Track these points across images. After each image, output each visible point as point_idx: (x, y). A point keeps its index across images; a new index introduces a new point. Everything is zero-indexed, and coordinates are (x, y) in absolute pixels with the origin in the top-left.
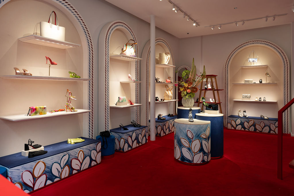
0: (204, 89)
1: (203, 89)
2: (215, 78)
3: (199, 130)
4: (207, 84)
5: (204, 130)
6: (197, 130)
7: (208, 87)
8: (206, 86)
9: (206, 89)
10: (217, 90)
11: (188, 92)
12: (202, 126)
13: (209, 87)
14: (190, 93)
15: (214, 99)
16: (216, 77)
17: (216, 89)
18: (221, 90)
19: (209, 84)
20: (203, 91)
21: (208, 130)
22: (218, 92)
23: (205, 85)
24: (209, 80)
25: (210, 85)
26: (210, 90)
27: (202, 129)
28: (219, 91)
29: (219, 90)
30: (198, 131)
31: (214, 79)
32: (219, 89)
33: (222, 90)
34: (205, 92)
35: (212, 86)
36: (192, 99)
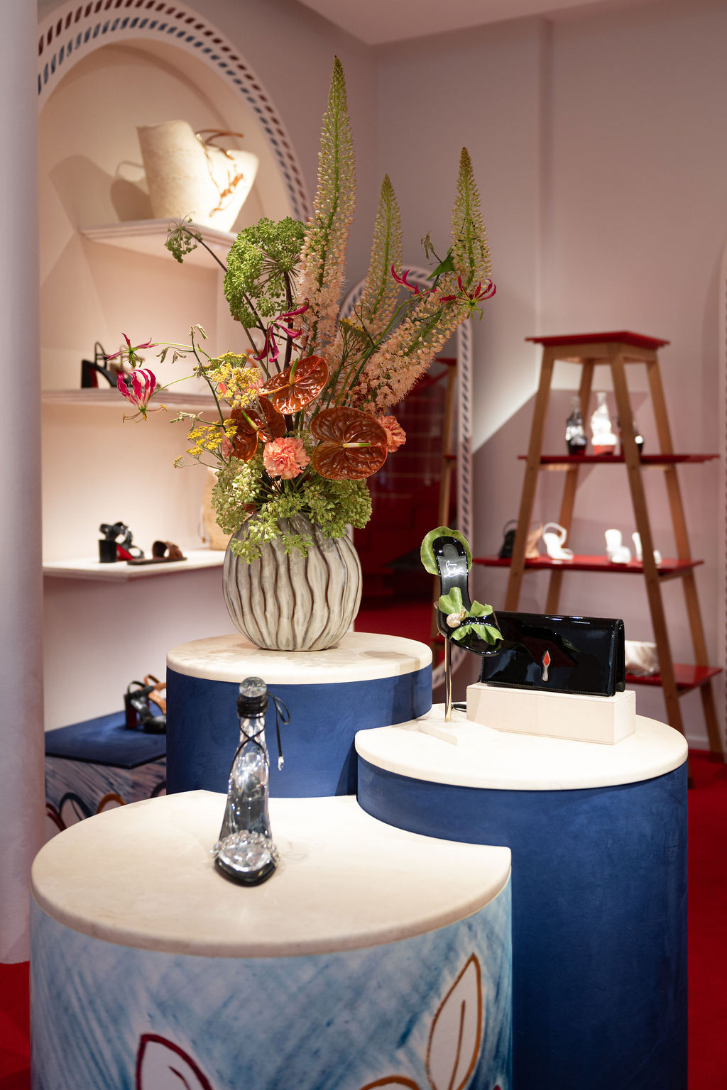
0: (564, 452)
1: (548, 451)
2: (652, 364)
3: (314, 1029)
4: (583, 416)
5: (385, 1024)
6: (279, 1039)
7: (588, 435)
8: (573, 432)
9: (578, 454)
10: (668, 460)
11: (273, 471)
12: (354, 964)
13: (603, 433)
14: (297, 485)
15: (636, 537)
16: (661, 352)
17: (652, 449)
18: (700, 459)
19: (603, 409)
20: (551, 467)
21: (450, 1014)
22: (671, 478)
23: (571, 421)
24: (603, 377)
25: (611, 419)
26: (607, 457)
27: (363, 1010)
28: (680, 467)
29: (684, 459)
30: (290, 1045)
31: (636, 376)
32: (677, 450)
33: (707, 463)
34: (572, 481)
35: (624, 425)
36: (331, 556)
